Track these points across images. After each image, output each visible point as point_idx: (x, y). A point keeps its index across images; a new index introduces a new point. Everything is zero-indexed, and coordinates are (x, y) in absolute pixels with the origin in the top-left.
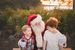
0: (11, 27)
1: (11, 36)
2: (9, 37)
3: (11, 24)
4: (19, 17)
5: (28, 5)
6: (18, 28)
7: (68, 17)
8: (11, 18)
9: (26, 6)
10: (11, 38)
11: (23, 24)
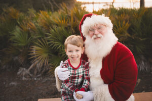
0: (21, 51)
1: (22, 69)
2: (19, 73)
3: (20, 44)
4: (37, 26)
5: (47, 3)
6: (36, 50)
7: (144, 24)
8: (18, 29)
9: (43, 5)
10: (24, 74)
11: (47, 43)
